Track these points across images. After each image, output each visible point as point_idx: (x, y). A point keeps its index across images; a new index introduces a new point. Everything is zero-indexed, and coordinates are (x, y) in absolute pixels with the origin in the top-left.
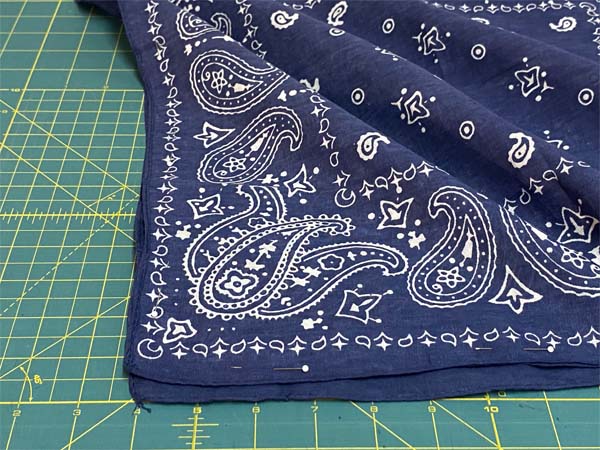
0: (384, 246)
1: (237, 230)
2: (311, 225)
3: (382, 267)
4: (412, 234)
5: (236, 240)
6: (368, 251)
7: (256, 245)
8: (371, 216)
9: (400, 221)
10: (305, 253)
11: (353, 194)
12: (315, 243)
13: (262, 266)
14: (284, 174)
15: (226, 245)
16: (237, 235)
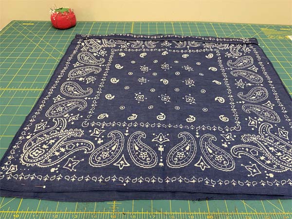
0: (89, 142)
1: (45, 135)
2: (70, 133)
3: (86, 150)
4: (100, 139)
5: (43, 138)
6: (84, 143)
7: (49, 141)
8: (90, 131)
9: (98, 135)
10: (63, 143)
11: (88, 124)
12: (68, 139)
13: (48, 147)
14: (72, 115)
15: (40, 140)
16: (45, 137)
